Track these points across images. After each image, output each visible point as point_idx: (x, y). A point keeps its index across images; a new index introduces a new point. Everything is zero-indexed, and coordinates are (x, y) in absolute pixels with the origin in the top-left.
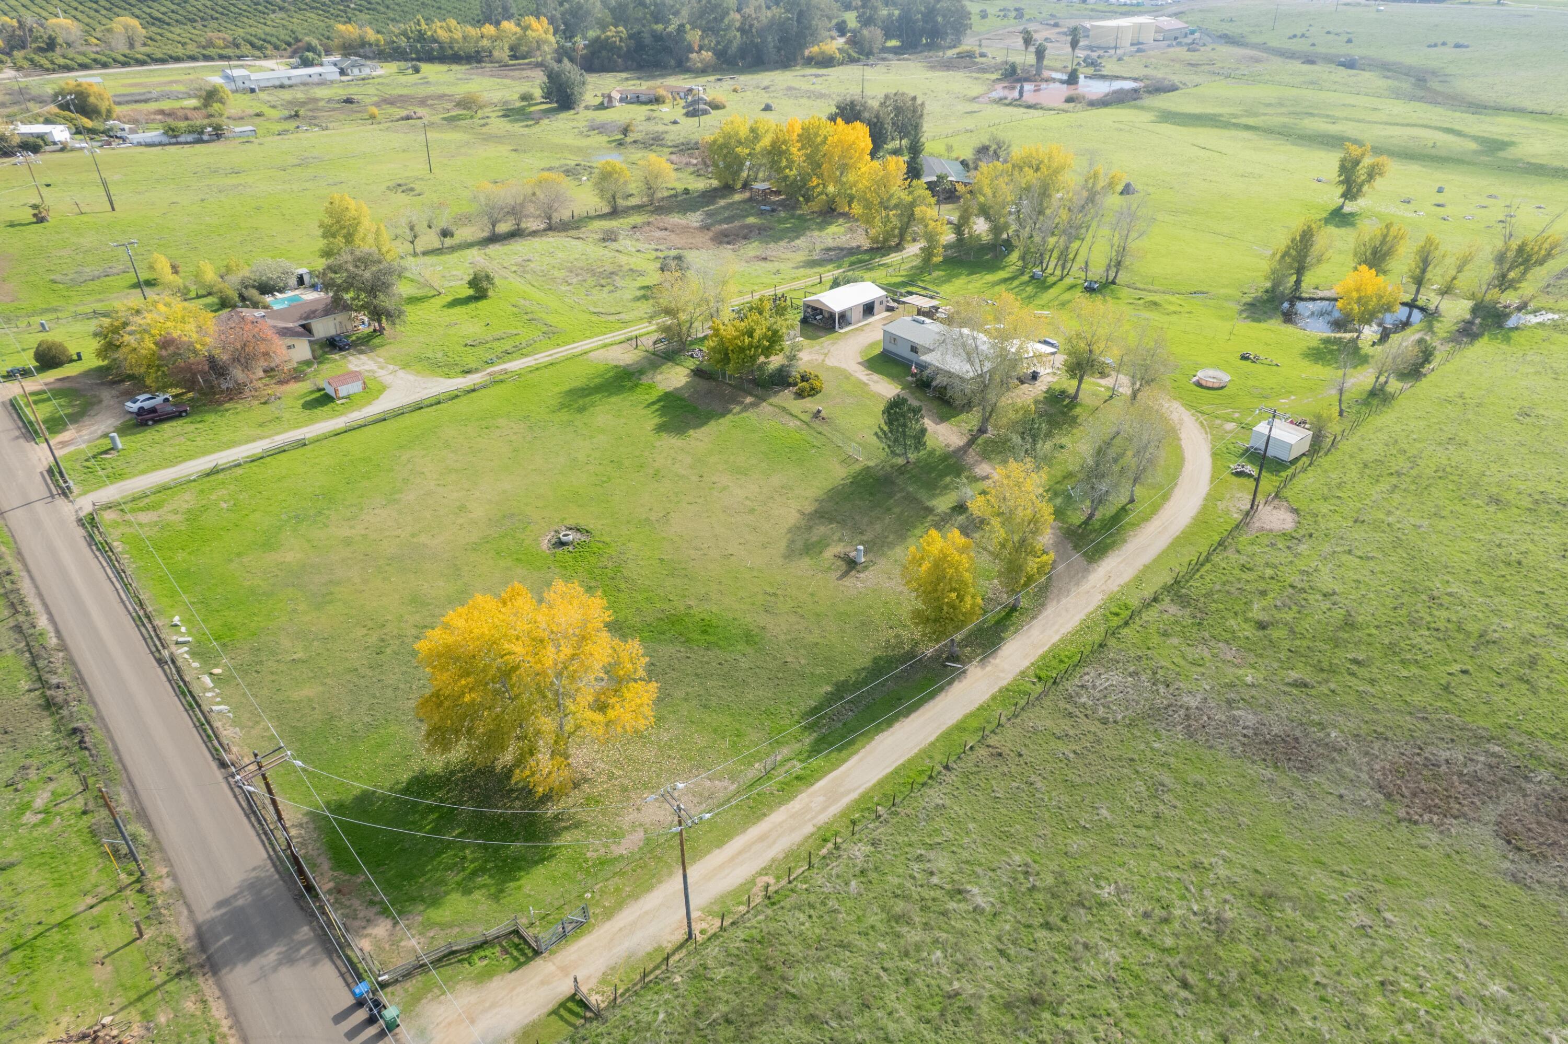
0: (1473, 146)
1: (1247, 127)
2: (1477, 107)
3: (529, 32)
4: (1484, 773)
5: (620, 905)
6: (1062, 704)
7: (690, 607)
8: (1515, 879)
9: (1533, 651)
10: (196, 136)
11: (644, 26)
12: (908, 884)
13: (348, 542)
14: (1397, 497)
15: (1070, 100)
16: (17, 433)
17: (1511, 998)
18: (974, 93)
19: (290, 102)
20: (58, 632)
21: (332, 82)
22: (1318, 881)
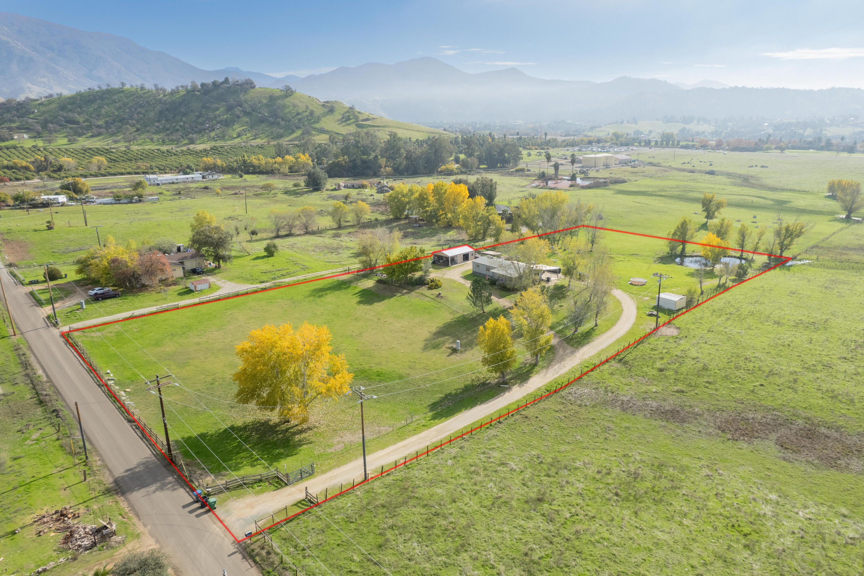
0: (771, 202)
1: (661, 196)
2: (773, 189)
3: (299, 159)
4: (771, 422)
5: (330, 469)
6: (559, 400)
7: (371, 367)
8: (784, 459)
9: (795, 377)
10: (129, 200)
11: (357, 156)
12: (478, 461)
13: (198, 344)
14: (729, 323)
15: (571, 186)
16: (32, 304)
17: (779, 499)
18: (524, 184)
19: (177, 189)
20: (47, 376)
21: (198, 181)
22: (685, 461)
